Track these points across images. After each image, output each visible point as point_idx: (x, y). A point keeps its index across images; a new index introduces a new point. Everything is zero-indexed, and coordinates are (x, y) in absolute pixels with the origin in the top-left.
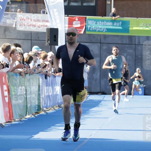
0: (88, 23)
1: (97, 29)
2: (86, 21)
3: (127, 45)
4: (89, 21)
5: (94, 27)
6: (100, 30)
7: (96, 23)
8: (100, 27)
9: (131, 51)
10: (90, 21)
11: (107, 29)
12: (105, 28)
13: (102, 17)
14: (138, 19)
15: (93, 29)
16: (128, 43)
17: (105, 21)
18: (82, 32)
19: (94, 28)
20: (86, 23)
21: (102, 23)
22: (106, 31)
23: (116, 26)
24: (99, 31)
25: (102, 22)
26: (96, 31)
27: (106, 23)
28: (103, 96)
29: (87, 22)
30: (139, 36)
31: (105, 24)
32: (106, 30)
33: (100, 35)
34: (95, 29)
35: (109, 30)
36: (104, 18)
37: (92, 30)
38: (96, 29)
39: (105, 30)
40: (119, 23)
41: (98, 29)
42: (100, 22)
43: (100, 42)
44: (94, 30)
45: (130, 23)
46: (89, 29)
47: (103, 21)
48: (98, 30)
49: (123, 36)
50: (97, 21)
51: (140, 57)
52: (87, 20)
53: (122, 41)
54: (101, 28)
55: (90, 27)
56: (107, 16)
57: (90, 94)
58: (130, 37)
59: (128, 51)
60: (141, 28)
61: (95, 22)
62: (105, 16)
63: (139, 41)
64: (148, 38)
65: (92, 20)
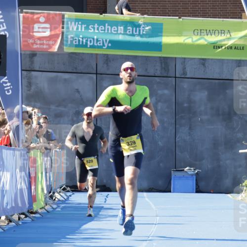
0: (68, 28)
1: (89, 43)
2: (63, 24)
3: (156, 78)
4: (69, 23)
5: (81, 36)
6: (95, 44)
7: (87, 28)
8: (95, 37)
9: (166, 92)
10: (73, 23)
11: (110, 42)
12: (108, 40)
13: (101, 14)
14: (181, 20)
15: (79, 40)
16: (158, 73)
17: (107, 24)
19: (82, 38)
20: (63, 28)
21: (100, 29)
22: (108, 47)
23: (133, 35)
24: (92, 47)
25: (99, 25)
26: (86, 46)
27: (110, 27)
29: (65, 26)
30: (185, 58)
31: (106, 32)
32: (110, 45)
33: (97, 54)
34: (84, 41)
35: (115, 44)
37: (77, 43)
38: (87, 40)
39: (106, 45)
40: (138, 29)
41: (91, 42)
42: (96, 26)
43: (95, 72)
44: (81, 43)
45: (164, 27)
46: (72, 42)
47: (102, 23)
48: (92, 44)
49: (147, 58)
50: (87, 23)
51: (186, 105)
52: (65, 20)
53: (146, 70)
54: (97, 41)
55: (71, 37)
56: (109, 13)
57: (73, 191)
58: (165, 61)
59: (160, 92)
60: (189, 41)
61: (83, 26)
63: (184, 69)
64: (203, 62)
65: (77, 20)
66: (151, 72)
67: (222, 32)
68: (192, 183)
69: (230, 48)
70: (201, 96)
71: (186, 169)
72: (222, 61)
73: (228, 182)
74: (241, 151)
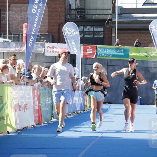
0: (98, 50)
7: (104, 50)
8: (107, 53)
11: (112, 55)
14: (135, 48)
18: (94, 57)
19: (103, 54)
20: (96, 50)
21: (109, 51)
22: (111, 57)
23: (119, 53)
24: (106, 56)
26: (104, 56)
27: (112, 50)
28: (110, 105)
33: (107, 59)
35: (113, 56)
37: (101, 55)
39: (111, 56)
40: (121, 51)
42: (107, 50)
43: (107, 65)
45: (130, 50)
46: (99, 55)
47: (109, 49)
49: (124, 60)
50: (105, 49)
52: (97, 48)
53: (124, 64)
54: (108, 54)
55: (99, 53)
56: (113, 45)
60: (138, 55)
61: (103, 50)
62: (111, 45)
64: (143, 61)
65: (101, 48)
73: (151, 101)
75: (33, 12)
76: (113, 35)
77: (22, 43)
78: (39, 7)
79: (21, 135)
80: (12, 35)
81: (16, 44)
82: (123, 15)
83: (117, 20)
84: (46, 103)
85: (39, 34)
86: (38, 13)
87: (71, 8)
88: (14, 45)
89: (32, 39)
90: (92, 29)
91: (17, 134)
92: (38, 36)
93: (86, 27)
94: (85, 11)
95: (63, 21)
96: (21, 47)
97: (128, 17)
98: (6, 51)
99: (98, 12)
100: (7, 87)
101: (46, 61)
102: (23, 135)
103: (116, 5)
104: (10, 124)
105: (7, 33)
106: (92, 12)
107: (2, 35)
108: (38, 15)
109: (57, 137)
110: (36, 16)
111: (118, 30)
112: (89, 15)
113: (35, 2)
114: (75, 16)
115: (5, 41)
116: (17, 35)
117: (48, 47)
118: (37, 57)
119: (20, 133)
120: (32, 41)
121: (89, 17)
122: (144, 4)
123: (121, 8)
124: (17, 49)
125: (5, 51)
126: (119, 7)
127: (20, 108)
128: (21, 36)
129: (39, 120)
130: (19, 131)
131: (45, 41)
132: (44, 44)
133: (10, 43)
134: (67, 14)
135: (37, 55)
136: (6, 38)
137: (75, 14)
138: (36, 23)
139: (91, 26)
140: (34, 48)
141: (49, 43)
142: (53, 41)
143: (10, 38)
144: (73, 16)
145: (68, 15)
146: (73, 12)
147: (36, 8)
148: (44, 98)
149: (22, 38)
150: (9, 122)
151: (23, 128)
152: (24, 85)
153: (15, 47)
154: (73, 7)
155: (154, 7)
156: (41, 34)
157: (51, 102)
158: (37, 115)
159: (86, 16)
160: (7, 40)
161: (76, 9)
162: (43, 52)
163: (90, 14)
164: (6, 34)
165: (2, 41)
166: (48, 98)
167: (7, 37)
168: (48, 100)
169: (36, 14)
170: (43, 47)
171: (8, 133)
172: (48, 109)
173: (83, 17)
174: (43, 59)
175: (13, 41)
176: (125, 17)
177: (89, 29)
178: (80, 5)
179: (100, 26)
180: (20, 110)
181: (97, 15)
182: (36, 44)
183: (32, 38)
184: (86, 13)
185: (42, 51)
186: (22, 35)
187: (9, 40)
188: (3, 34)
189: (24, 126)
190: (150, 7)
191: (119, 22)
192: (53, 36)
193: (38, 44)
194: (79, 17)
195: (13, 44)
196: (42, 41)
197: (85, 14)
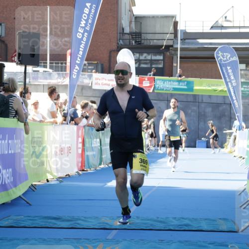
0: (156, 83)
3: (192, 103)
4: (157, 81)
5: (162, 86)
7: (164, 83)
8: (167, 86)
9: (195, 108)
11: (173, 88)
13: (169, 77)
14: (201, 80)
15: (161, 88)
16: (192, 101)
17: (172, 81)
18: (151, 91)
20: (154, 83)
22: (172, 90)
23: (182, 86)
24: (166, 90)
26: (163, 90)
27: (173, 83)
30: (202, 95)
31: (171, 84)
33: (168, 93)
34: (163, 88)
35: (175, 89)
36: (171, 78)
40: (184, 83)
41: (165, 88)
42: (168, 82)
43: (167, 100)
45: (194, 82)
46: (158, 88)
47: (170, 81)
49: (188, 95)
50: (164, 81)
51: (203, 113)
52: (155, 80)
53: (187, 99)
54: (168, 88)
55: (158, 86)
56: (174, 77)
58: (195, 96)
59: (193, 108)
60: (204, 88)
62: (172, 76)
63: (202, 99)
64: (210, 96)
65: (160, 80)
66: (189, 100)
67: (217, 85)
68: (205, 144)
69: (221, 91)
70: (209, 110)
71: (203, 139)
72: (217, 96)
74: (224, 132)
75: (78, 37)
76: (175, 65)
77: (66, 74)
78: (85, 31)
79: (62, 184)
80: (54, 64)
81: (58, 74)
82: (187, 41)
83: (179, 46)
84: (93, 146)
85: (86, 62)
86: (85, 38)
87: (125, 32)
88: (57, 76)
89: (77, 69)
90: (149, 57)
91: (58, 182)
92: (85, 65)
93: (142, 55)
94: (141, 36)
95: (115, 47)
96: (64, 78)
97: (192, 44)
98: (47, 84)
99: (157, 36)
100: (46, 126)
101: (94, 95)
102: (65, 183)
103: (178, 28)
104: (50, 170)
105: (48, 61)
106: (149, 37)
107: (42, 64)
108: (85, 40)
109: (105, 186)
110: (82, 42)
111: (181, 58)
112: (146, 41)
113: (81, 25)
114: (130, 42)
115: (46, 71)
116: (60, 65)
117: (97, 79)
118: (84, 91)
119: (61, 182)
120: (77, 71)
121: (146, 43)
122: (212, 27)
123: (185, 33)
124: (59, 80)
125: (45, 84)
126: (181, 31)
127: (62, 151)
128: (64, 65)
129: (82, 166)
130: (60, 179)
131: (94, 71)
132: (92, 75)
133: (51, 73)
134: (120, 39)
135: (83, 88)
136: (46, 68)
137: (129, 40)
138: (82, 50)
139: (148, 53)
140: (80, 80)
141: (97, 74)
142: (103, 72)
143: (51, 67)
144: (127, 42)
145: (121, 41)
146: (127, 37)
147: (82, 32)
148: (90, 140)
149: (66, 67)
150: (48, 169)
151: (66, 176)
152: (67, 124)
153: (57, 79)
154: (127, 30)
155: (223, 31)
156: (88, 63)
157: (99, 145)
158: (80, 160)
159: (143, 41)
160: (48, 69)
161: (131, 34)
162: (90, 85)
163: (147, 39)
164: (47, 63)
165: (42, 72)
166: (95, 140)
167: (48, 66)
168: (96, 141)
169: (82, 39)
170: (90, 79)
171: (48, 181)
172: (94, 153)
173: (139, 43)
174: (90, 93)
175: (55, 71)
176: (189, 43)
177: (145, 57)
178: (136, 28)
179: (159, 53)
180: (62, 154)
181: (155, 41)
182: (82, 75)
183: (77, 67)
184: (143, 38)
185: (89, 83)
186: (66, 63)
187: (51, 71)
188: (44, 63)
189: (67, 174)
190: (219, 31)
191: (182, 49)
192: (102, 65)
193: (85, 75)
194: (134, 42)
195: (55, 74)
196: (89, 71)
197: (141, 40)
